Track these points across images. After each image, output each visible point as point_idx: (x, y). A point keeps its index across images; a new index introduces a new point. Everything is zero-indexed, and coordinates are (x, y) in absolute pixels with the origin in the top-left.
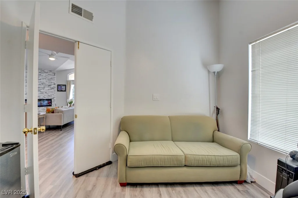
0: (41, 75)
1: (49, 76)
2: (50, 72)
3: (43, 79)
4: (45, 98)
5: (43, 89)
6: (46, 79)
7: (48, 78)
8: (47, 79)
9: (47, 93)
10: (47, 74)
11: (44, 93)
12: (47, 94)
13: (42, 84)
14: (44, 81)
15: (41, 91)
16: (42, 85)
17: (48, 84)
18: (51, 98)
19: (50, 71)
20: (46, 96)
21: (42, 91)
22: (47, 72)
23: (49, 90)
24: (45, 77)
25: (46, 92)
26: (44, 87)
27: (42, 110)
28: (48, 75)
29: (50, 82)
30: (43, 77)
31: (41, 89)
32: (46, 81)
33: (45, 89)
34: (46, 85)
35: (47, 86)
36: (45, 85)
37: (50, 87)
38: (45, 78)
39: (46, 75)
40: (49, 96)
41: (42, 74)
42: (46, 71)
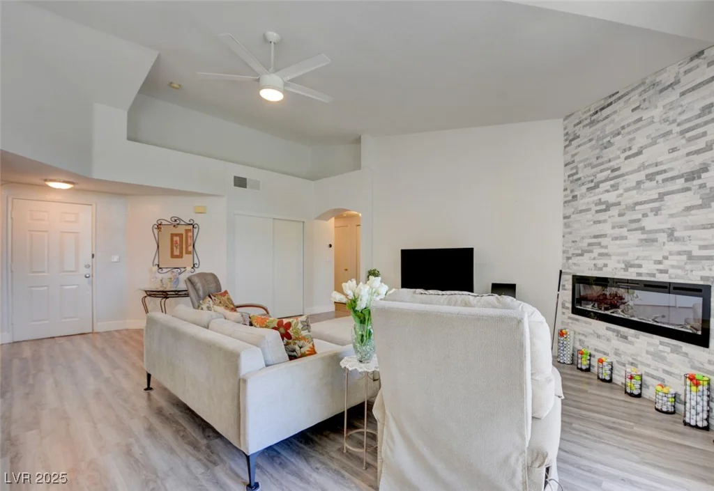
0: (640, 120)
1: (689, 98)
2: (696, 62)
3: (654, 143)
4: (666, 272)
5: (656, 211)
6: (670, 132)
7: (684, 117)
8: (676, 129)
9: (677, 240)
10: (672, 96)
11: (663, 237)
12: (675, 247)
13: (650, 177)
14: (661, 149)
15: (642, 229)
16: (648, 184)
17: (687, 169)
18: (706, 273)
19: (692, 59)
20: (673, 260)
21: (650, 223)
22: (672, 80)
23: (688, 209)
24: (666, 120)
25: (671, 234)
26: (661, 197)
27: (648, 352)
28: (683, 94)
29: (701, 144)
30: (651, 130)
31: (645, 215)
32: (673, 150)
33: (665, 212)
34: (673, 178)
35: (680, 183)
36: (664, 181)
37: (697, 182)
38: (666, 128)
39: (671, 107)
40: (690, 257)
41: (646, 115)
42: (667, 78)
